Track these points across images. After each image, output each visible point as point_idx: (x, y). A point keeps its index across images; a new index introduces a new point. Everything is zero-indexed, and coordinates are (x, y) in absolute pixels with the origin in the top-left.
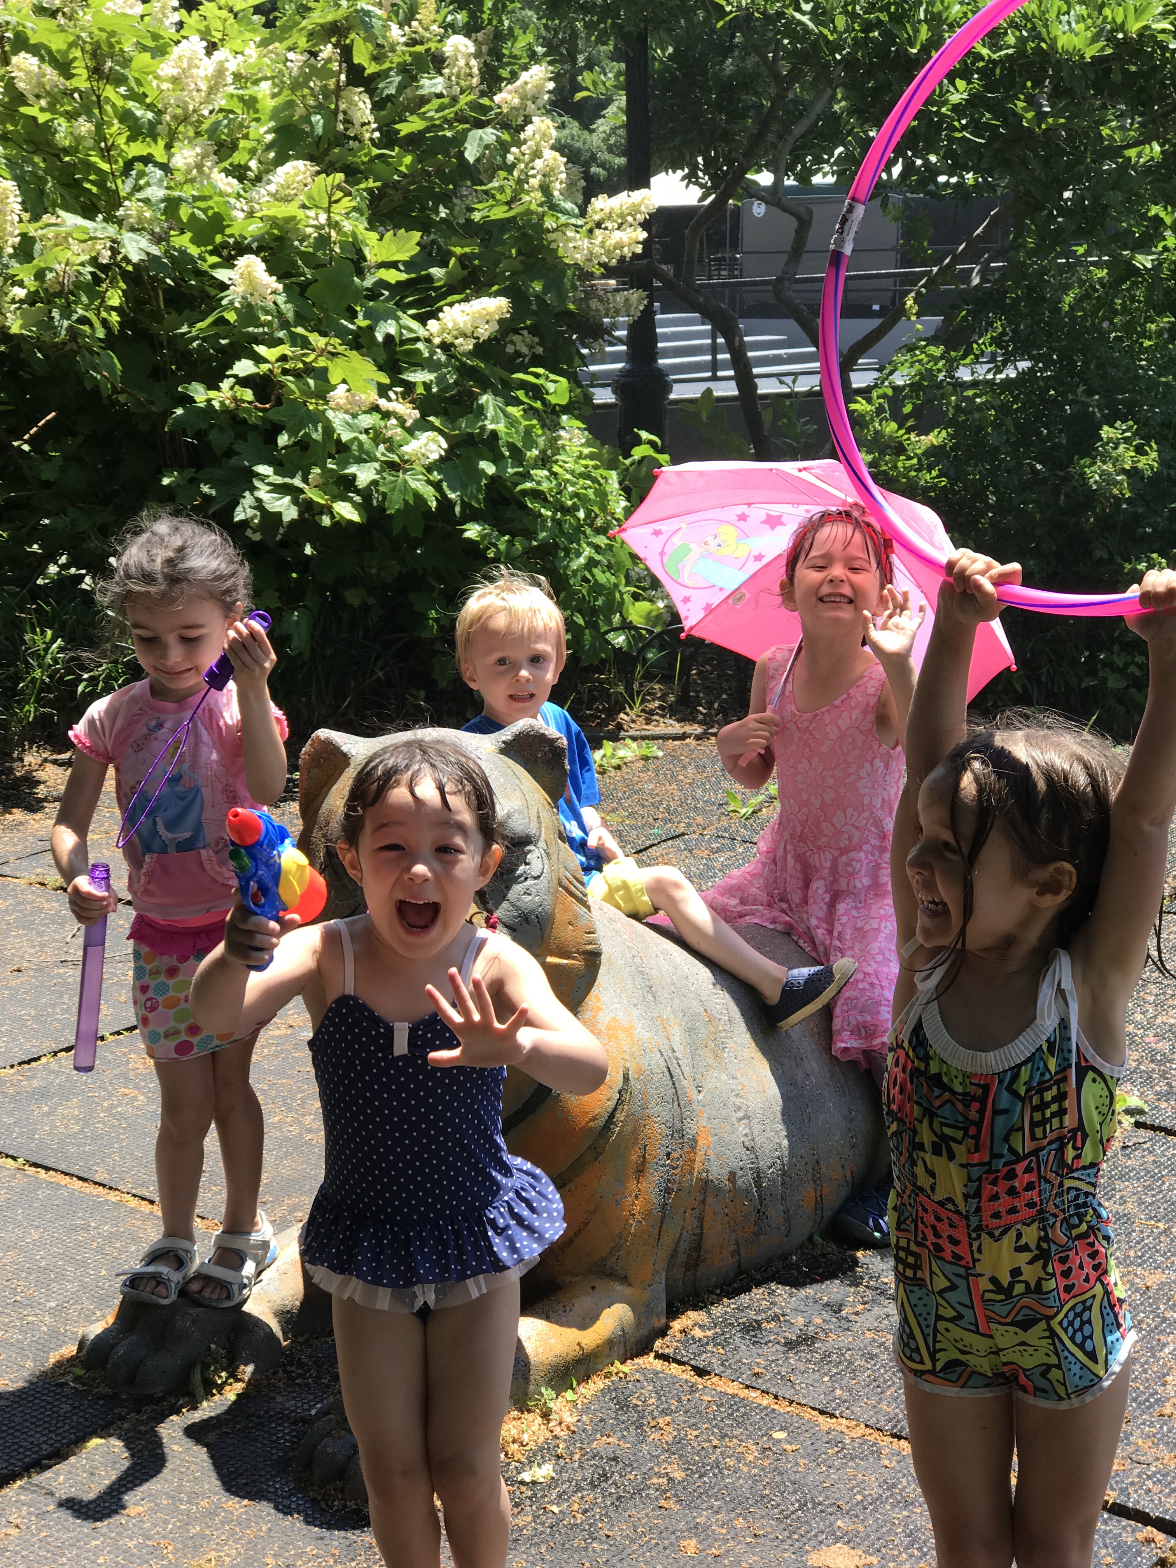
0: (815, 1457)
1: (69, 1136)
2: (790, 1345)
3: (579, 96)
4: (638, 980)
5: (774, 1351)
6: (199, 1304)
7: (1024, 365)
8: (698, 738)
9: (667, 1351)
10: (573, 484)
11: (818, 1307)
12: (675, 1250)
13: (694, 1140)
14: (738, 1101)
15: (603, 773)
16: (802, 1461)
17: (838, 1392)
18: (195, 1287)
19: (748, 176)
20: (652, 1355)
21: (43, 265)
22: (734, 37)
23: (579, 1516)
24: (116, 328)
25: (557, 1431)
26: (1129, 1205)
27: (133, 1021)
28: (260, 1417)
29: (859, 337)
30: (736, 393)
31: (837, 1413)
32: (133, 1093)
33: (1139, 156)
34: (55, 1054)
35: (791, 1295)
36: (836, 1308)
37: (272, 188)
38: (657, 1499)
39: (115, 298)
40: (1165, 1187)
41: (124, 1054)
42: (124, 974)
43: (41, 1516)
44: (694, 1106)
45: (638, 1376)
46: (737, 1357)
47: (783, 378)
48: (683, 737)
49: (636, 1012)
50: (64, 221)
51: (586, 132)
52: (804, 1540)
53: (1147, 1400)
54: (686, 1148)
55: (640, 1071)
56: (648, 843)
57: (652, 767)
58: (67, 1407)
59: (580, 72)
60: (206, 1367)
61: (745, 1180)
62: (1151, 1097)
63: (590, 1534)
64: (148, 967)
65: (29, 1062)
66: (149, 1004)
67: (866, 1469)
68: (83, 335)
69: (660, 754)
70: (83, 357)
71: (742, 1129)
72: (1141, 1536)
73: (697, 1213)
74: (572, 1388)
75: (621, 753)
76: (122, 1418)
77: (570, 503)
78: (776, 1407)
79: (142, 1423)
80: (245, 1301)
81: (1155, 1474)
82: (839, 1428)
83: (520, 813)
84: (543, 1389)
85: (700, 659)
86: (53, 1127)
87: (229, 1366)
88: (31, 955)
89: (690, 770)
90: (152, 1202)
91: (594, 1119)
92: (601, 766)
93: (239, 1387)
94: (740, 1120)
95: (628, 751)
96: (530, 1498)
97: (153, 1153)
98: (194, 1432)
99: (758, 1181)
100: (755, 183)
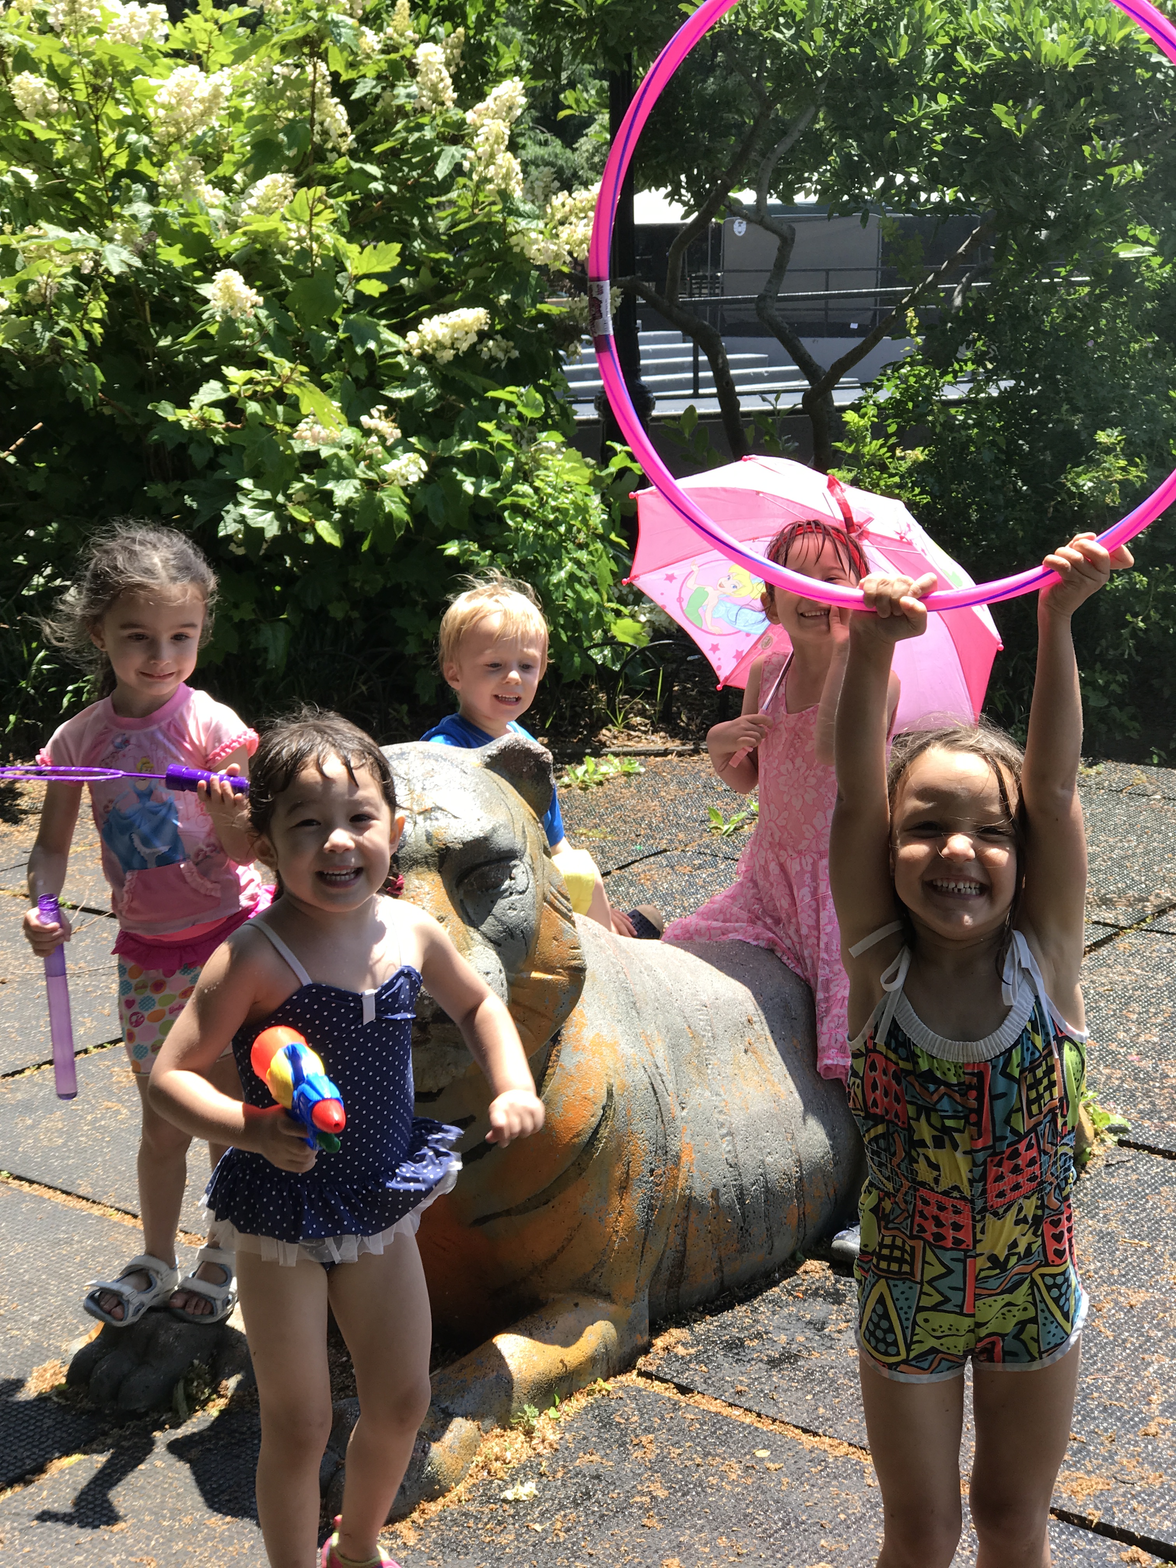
0: (799, 1475)
1: (51, 1149)
2: (773, 1363)
3: (562, 114)
4: (622, 996)
5: (756, 1369)
6: (182, 1320)
7: (1006, 384)
8: (680, 754)
9: (650, 1368)
10: (556, 499)
11: (800, 1325)
12: (659, 1267)
13: (679, 1157)
14: (722, 1118)
15: (585, 788)
16: (785, 1480)
17: (821, 1411)
18: (178, 1302)
19: (730, 194)
20: (635, 1372)
21: (25, 277)
22: (716, 56)
23: (562, 1534)
24: (99, 340)
25: (540, 1449)
26: (1113, 1224)
27: (118, 1033)
28: (243, 1433)
29: (842, 355)
30: (719, 410)
31: (820, 1431)
32: (116, 1106)
33: (1121, 174)
34: (39, 1066)
35: (774, 1313)
36: (819, 1326)
37: (253, 202)
38: (640, 1517)
39: (97, 310)
40: (1149, 1205)
41: (108, 1067)
42: (107, 987)
43: (23, 1531)
44: (678, 1123)
45: (620, 1394)
46: (720, 1375)
47: (767, 396)
48: (665, 753)
49: (619, 1029)
50: (46, 233)
51: (568, 151)
52: (788, 1559)
53: (1132, 1419)
54: (670, 1165)
55: (624, 1088)
56: (630, 859)
57: (634, 783)
58: (49, 1422)
59: (563, 89)
60: (188, 1382)
61: (728, 1197)
62: (1134, 1115)
63: (573, 1553)
64: (134, 982)
65: (13, 1074)
66: (134, 1018)
67: (849, 1488)
68: (64, 346)
69: (642, 770)
70: (66, 369)
71: (725, 1146)
72: (1126, 1556)
73: (680, 1229)
74: (554, 1405)
75: (603, 769)
76: (105, 1434)
77: (552, 517)
78: (759, 1425)
79: (125, 1438)
80: (228, 1317)
81: (1140, 1493)
82: (822, 1447)
83: (505, 827)
84: (526, 1407)
85: (682, 676)
86: (37, 1140)
87: (212, 1382)
88: (15, 967)
89: (673, 787)
90: (135, 1216)
91: (578, 1135)
92: (583, 782)
93: (221, 1403)
94: (723, 1136)
95: (611, 767)
96: (513, 1517)
97: (135, 1167)
98: (177, 1448)
99: (741, 1198)
100: (737, 201)
